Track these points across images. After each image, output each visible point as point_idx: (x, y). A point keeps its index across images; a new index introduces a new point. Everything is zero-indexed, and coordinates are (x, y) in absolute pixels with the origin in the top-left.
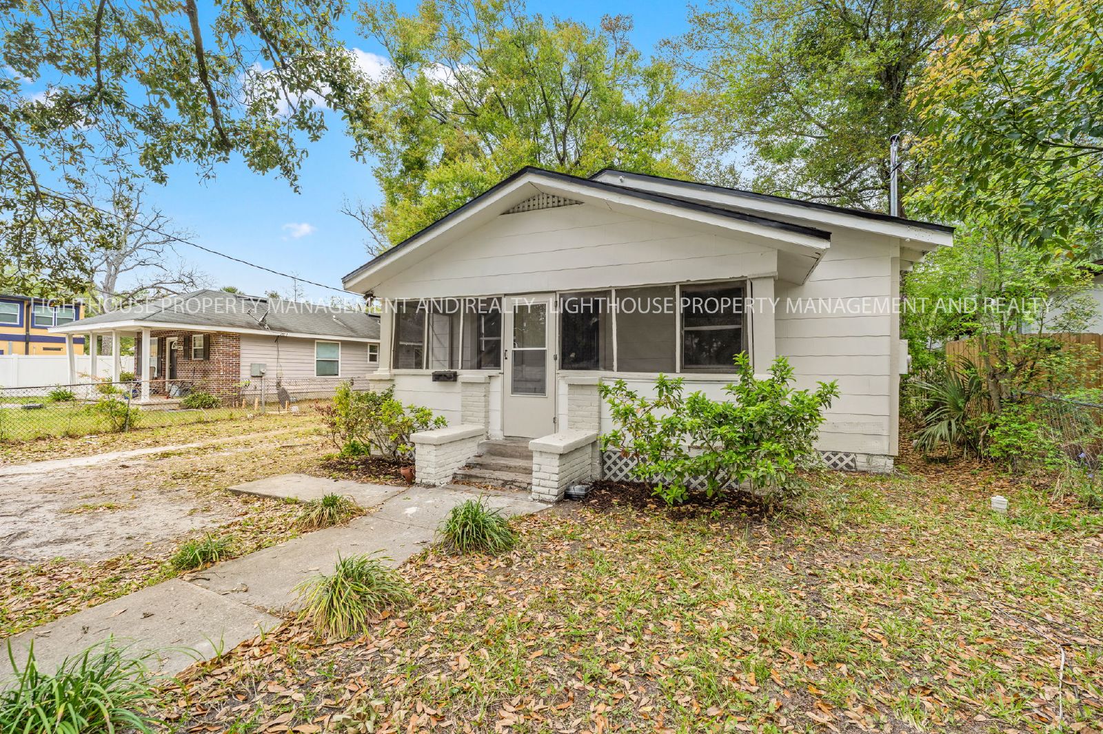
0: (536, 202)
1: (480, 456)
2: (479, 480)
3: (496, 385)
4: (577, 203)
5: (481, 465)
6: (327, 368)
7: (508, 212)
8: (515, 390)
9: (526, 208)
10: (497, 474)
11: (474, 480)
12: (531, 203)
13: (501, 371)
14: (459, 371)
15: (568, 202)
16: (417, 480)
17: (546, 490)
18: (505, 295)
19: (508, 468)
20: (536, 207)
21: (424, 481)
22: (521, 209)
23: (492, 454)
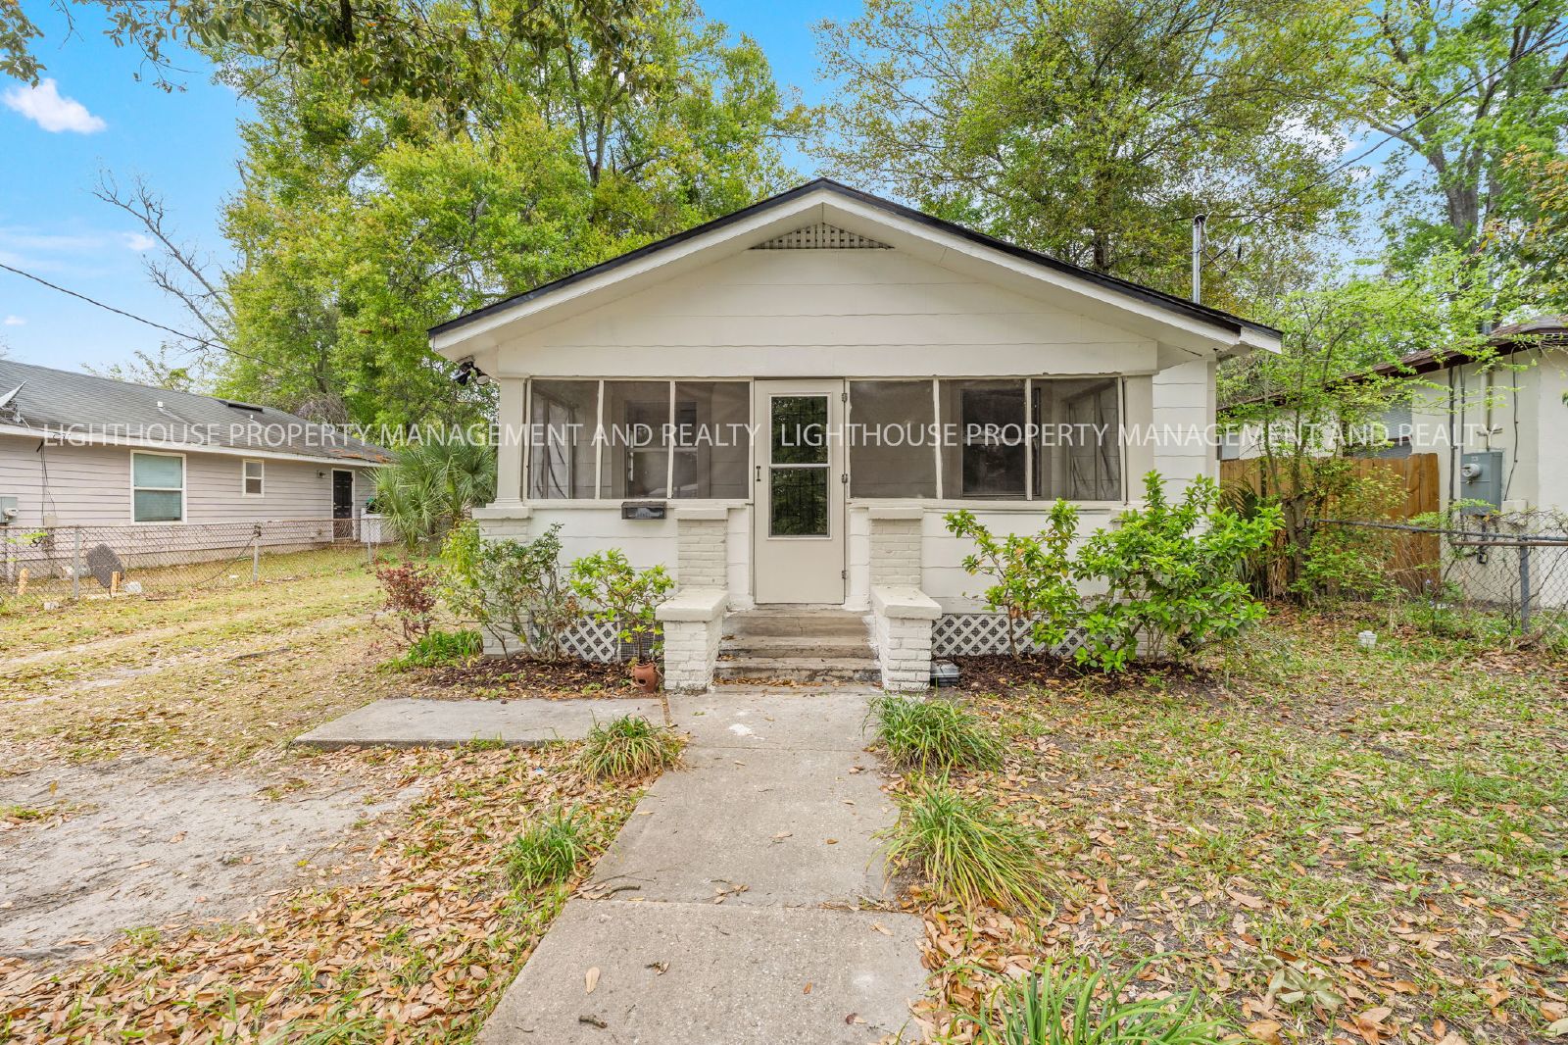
0: (812, 237)
1: (731, 638)
2: (764, 675)
3: (741, 524)
4: (881, 246)
5: (748, 651)
6: (158, 506)
7: (762, 247)
8: (777, 529)
9: (794, 244)
10: (792, 662)
11: (755, 675)
12: (803, 237)
13: (750, 500)
14: (671, 502)
15: (865, 243)
16: (669, 684)
17: (911, 676)
18: (757, 379)
19: (800, 652)
20: (812, 244)
21: (683, 684)
22: (785, 243)
23: (750, 634)
